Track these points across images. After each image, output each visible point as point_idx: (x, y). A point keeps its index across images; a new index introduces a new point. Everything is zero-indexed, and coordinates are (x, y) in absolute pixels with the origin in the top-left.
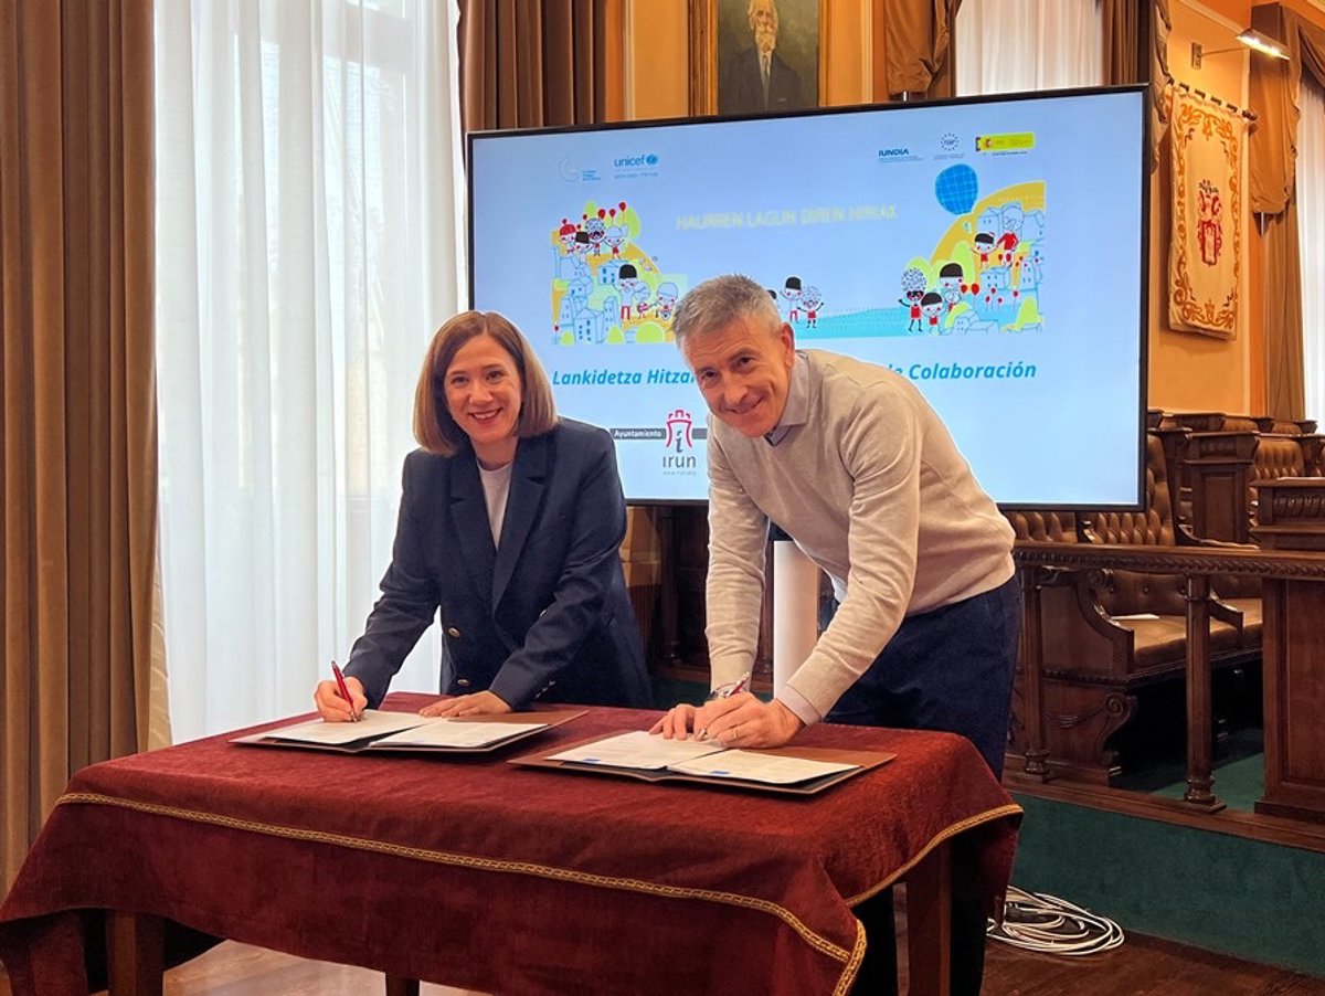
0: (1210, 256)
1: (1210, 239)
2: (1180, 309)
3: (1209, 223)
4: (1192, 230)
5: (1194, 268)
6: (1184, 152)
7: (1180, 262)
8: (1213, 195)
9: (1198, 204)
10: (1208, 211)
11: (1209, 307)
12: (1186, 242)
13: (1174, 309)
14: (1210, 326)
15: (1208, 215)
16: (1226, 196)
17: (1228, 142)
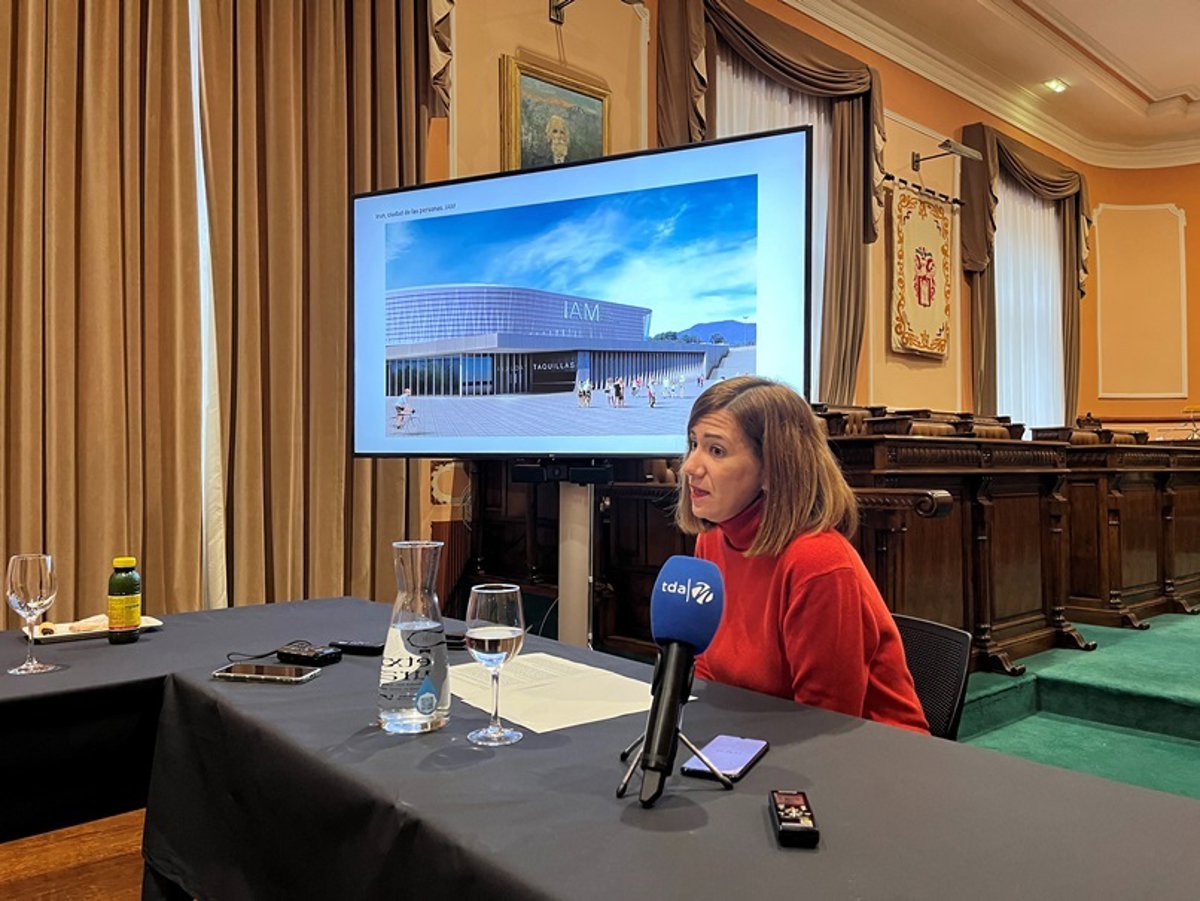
0: (925, 300)
1: (925, 288)
2: (900, 337)
3: (924, 278)
4: (910, 283)
5: (911, 308)
6: (902, 228)
7: (899, 304)
8: (928, 258)
9: (914, 264)
10: (924, 269)
11: (925, 336)
12: (906, 291)
13: (896, 338)
14: (925, 350)
15: (923, 271)
16: (938, 259)
17: (940, 221)
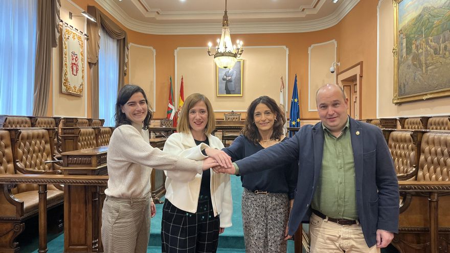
0: (75, 73)
1: (75, 68)
2: (65, 88)
3: (74, 64)
4: (69, 66)
5: (69, 75)
6: (66, 43)
7: (65, 74)
8: (76, 56)
9: (71, 58)
10: (74, 60)
11: (75, 87)
12: (68, 69)
14: (75, 93)
15: (74, 61)
16: (80, 57)
17: (80, 42)
